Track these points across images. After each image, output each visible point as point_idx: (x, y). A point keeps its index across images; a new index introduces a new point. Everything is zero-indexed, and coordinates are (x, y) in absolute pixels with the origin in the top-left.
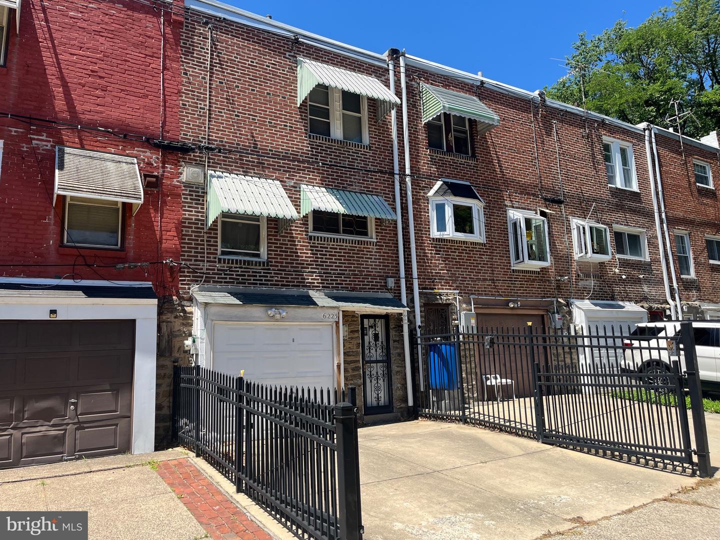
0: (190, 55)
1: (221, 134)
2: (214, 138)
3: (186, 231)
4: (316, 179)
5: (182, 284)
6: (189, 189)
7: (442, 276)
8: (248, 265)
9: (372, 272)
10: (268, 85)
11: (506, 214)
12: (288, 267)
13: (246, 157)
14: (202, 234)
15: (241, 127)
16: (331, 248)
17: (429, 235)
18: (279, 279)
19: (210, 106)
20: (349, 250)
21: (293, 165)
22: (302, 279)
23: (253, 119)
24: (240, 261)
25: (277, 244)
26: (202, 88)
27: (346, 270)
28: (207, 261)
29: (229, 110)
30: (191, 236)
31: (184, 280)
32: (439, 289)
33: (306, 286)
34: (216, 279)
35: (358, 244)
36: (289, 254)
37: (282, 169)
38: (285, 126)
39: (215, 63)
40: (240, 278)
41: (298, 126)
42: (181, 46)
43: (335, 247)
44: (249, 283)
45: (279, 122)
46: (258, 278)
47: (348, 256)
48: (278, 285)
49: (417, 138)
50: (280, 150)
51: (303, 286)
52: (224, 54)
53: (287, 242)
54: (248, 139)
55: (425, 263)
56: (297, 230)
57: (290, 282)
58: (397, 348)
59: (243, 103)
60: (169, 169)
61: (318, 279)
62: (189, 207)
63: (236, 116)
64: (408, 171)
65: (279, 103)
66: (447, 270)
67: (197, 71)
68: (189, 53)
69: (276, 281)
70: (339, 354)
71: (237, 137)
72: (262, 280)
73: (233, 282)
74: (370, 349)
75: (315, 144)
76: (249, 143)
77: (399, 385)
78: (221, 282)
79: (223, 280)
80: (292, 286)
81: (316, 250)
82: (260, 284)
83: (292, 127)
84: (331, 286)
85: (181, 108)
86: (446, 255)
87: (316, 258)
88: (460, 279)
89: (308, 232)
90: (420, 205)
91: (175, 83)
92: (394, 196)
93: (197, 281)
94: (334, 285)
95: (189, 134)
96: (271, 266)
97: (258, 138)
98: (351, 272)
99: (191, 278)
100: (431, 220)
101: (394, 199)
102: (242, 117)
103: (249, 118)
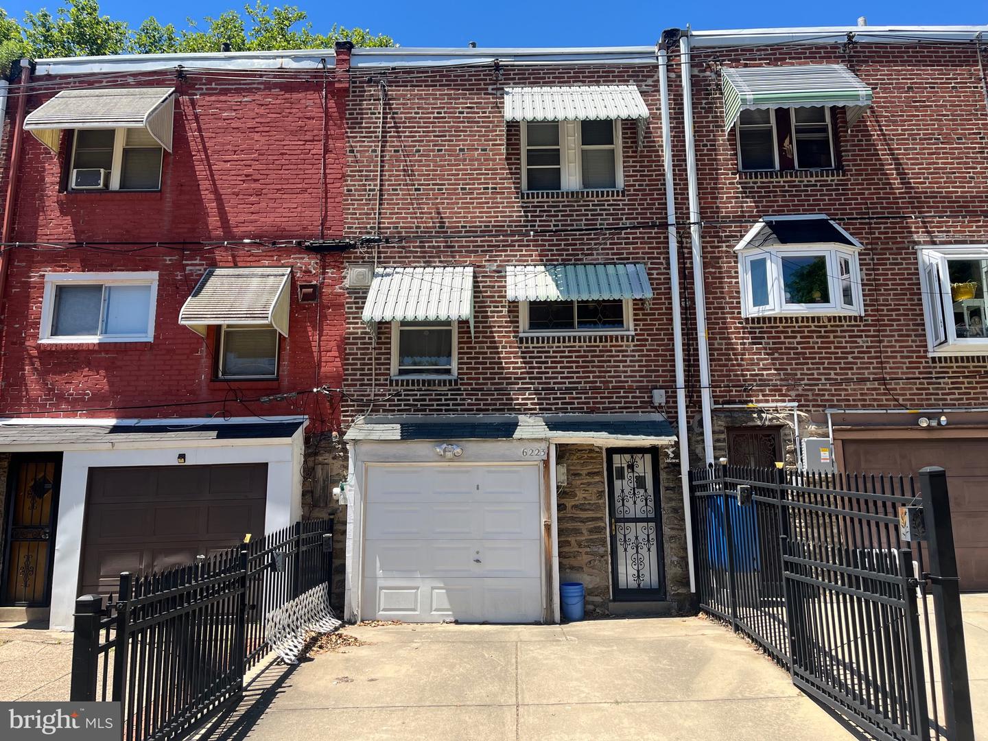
0: (357, 126)
1: (397, 218)
2: (386, 225)
3: (350, 349)
4: (531, 256)
5: (344, 416)
6: (353, 296)
7: (765, 380)
8: (429, 385)
9: (627, 382)
10: (462, 137)
11: (916, 259)
12: (486, 384)
13: (428, 242)
14: (370, 351)
15: (423, 204)
16: (554, 352)
17: (739, 313)
18: (474, 402)
19: (381, 185)
20: (585, 351)
21: (496, 241)
22: (507, 399)
23: (439, 190)
24: (418, 381)
25: (471, 353)
26: (372, 164)
27: (580, 383)
28: (376, 385)
29: (407, 185)
30: (357, 354)
31: (347, 411)
32: (758, 401)
33: (514, 409)
34: (388, 408)
35: (601, 341)
36: (488, 365)
37: (480, 249)
38: (485, 188)
39: (389, 128)
40: (419, 403)
41: (506, 185)
42: (347, 119)
43: (562, 349)
44: (430, 410)
45: (476, 186)
46: (443, 402)
47: (583, 362)
48: (472, 410)
49: (715, 160)
50: (478, 224)
51: (509, 410)
52: (401, 113)
53: (486, 350)
54: (432, 218)
55: (731, 360)
56: (502, 332)
57: (490, 405)
58: (671, 499)
59: (426, 170)
60: (330, 275)
61: (533, 399)
62: (354, 318)
63: (416, 190)
64: (693, 217)
65: (477, 160)
66: (775, 369)
67: (366, 144)
68: (356, 124)
69: (469, 404)
70: (548, 509)
71: (416, 218)
72: (448, 405)
73: (409, 410)
74: (623, 500)
75: (530, 205)
76: (433, 223)
77: (675, 558)
78: (394, 411)
79: (396, 408)
80: (493, 410)
81: (530, 357)
82: (446, 410)
83: (495, 188)
84: (553, 407)
85: (345, 195)
86: (774, 343)
87: (530, 368)
88: (806, 382)
89: (517, 332)
90: (720, 267)
91: (339, 166)
92: (668, 259)
93: (363, 411)
94: (560, 406)
95: (354, 226)
96: (461, 384)
97: (445, 213)
98: (588, 385)
99: (356, 408)
100: (741, 290)
101: (668, 264)
102: (424, 190)
103: (434, 190)
